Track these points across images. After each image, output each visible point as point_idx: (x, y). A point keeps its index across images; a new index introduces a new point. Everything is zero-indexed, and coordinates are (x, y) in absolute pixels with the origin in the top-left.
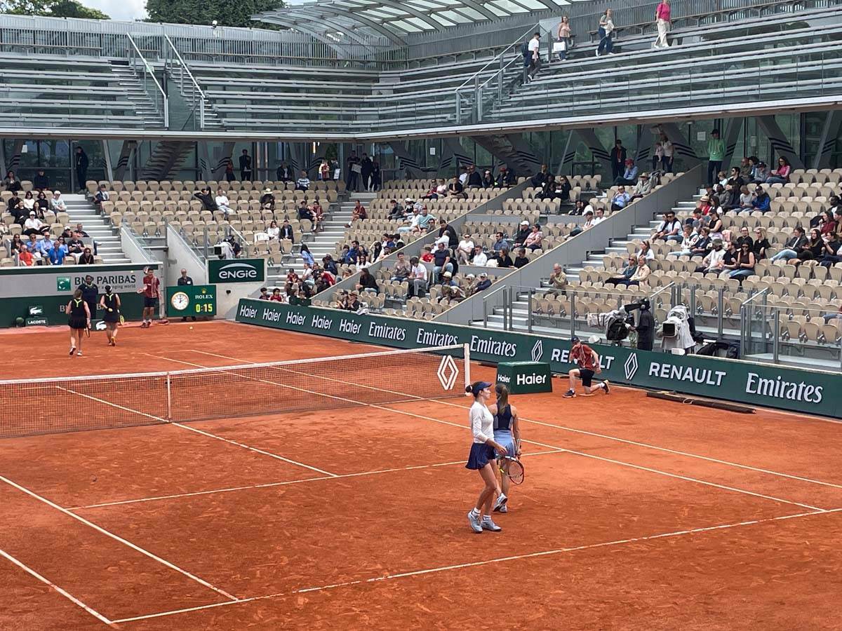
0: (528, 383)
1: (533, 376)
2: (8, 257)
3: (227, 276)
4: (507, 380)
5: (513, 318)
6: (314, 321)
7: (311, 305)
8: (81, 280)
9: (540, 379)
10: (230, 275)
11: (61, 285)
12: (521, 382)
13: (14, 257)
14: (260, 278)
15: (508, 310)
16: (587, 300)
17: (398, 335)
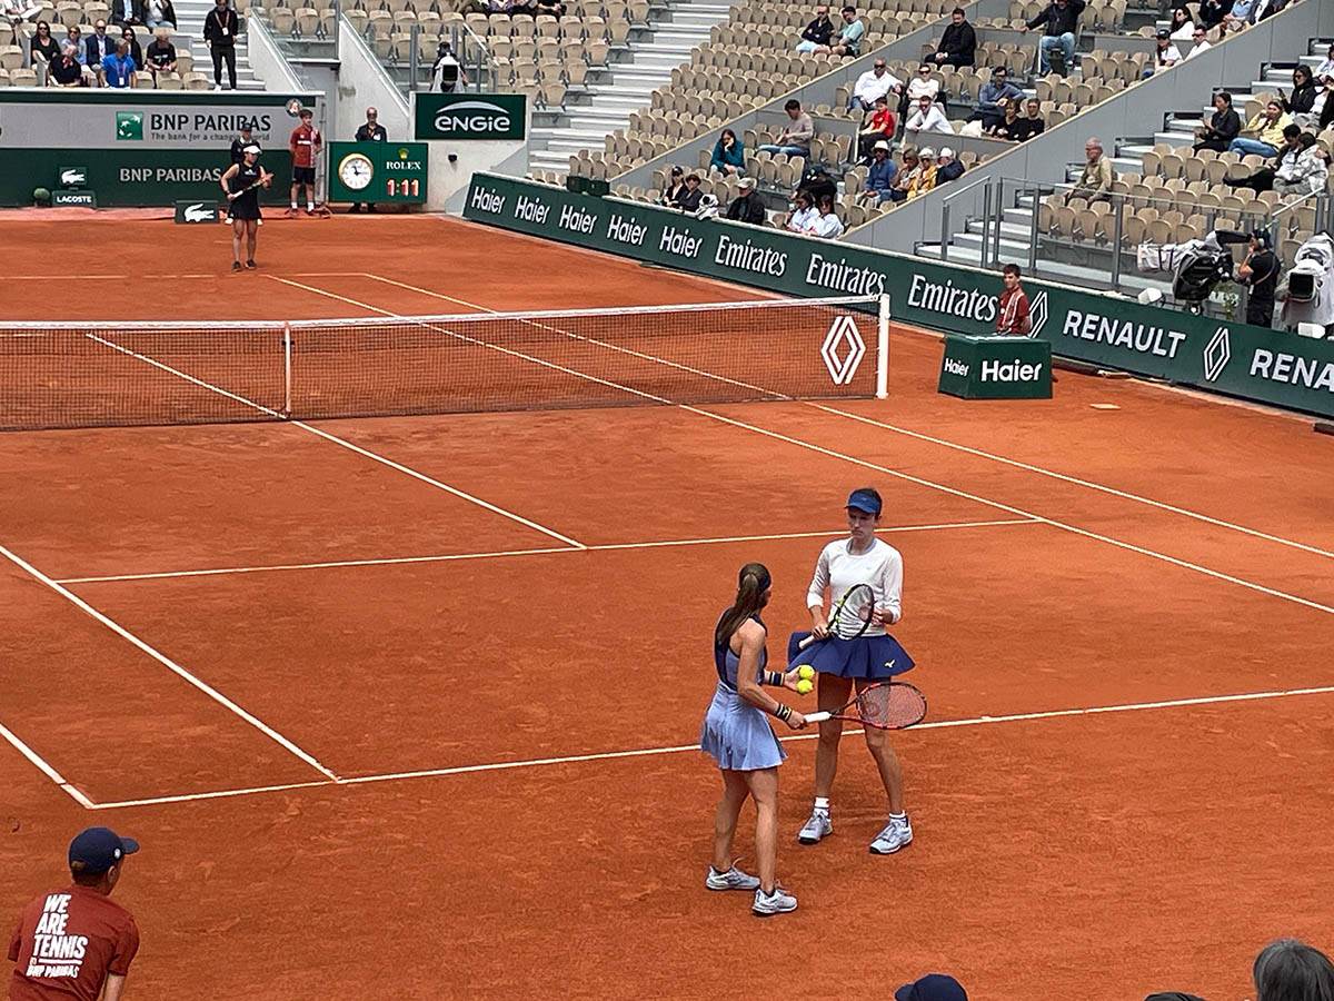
0: (1005, 379)
1: (1015, 365)
2: (24, 66)
3: (451, 126)
4: (961, 370)
5: (1002, 242)
6: (612, 226)
7: (608, 193)
8: (163, 122)
9: (1029, 372)
10: (458, 125)
11: (123, 129)
12: (990, 376)
13: (35, 66)
14: (516, 133)
15: (992, 225)
16: (1151, 213)
17: (771, 265)
